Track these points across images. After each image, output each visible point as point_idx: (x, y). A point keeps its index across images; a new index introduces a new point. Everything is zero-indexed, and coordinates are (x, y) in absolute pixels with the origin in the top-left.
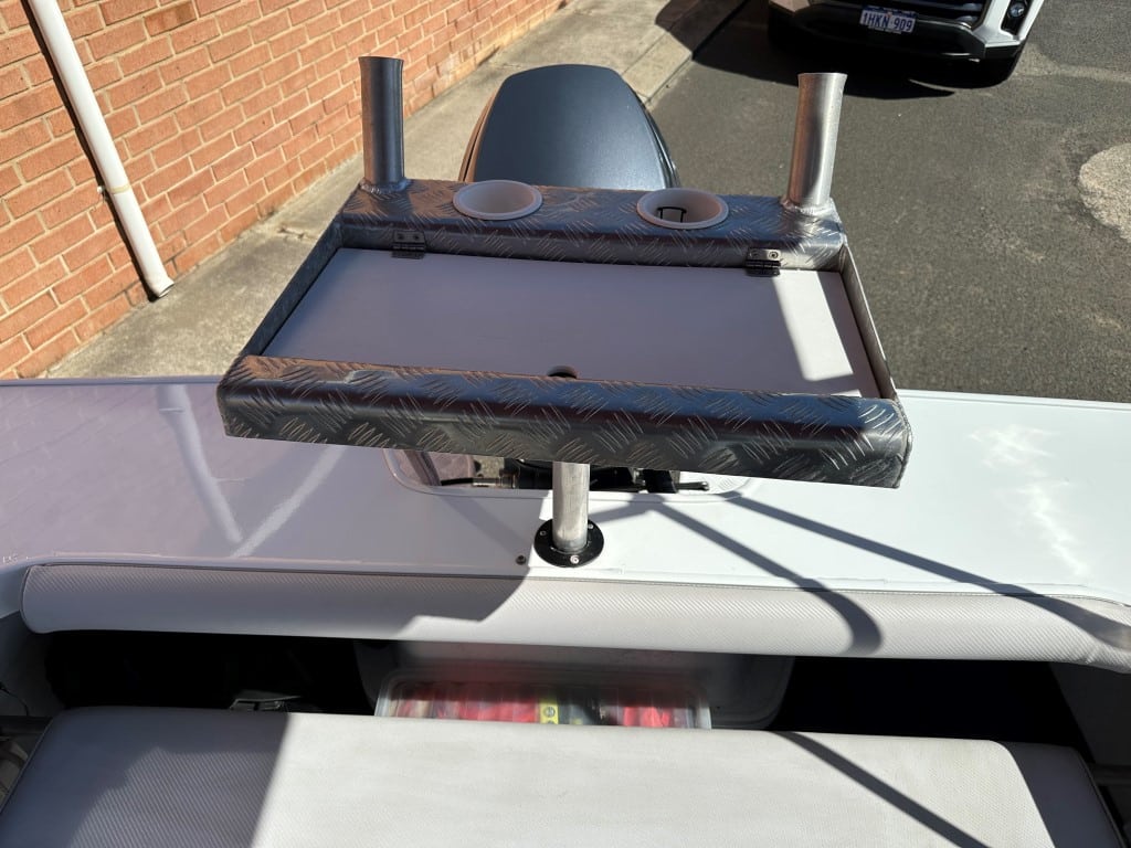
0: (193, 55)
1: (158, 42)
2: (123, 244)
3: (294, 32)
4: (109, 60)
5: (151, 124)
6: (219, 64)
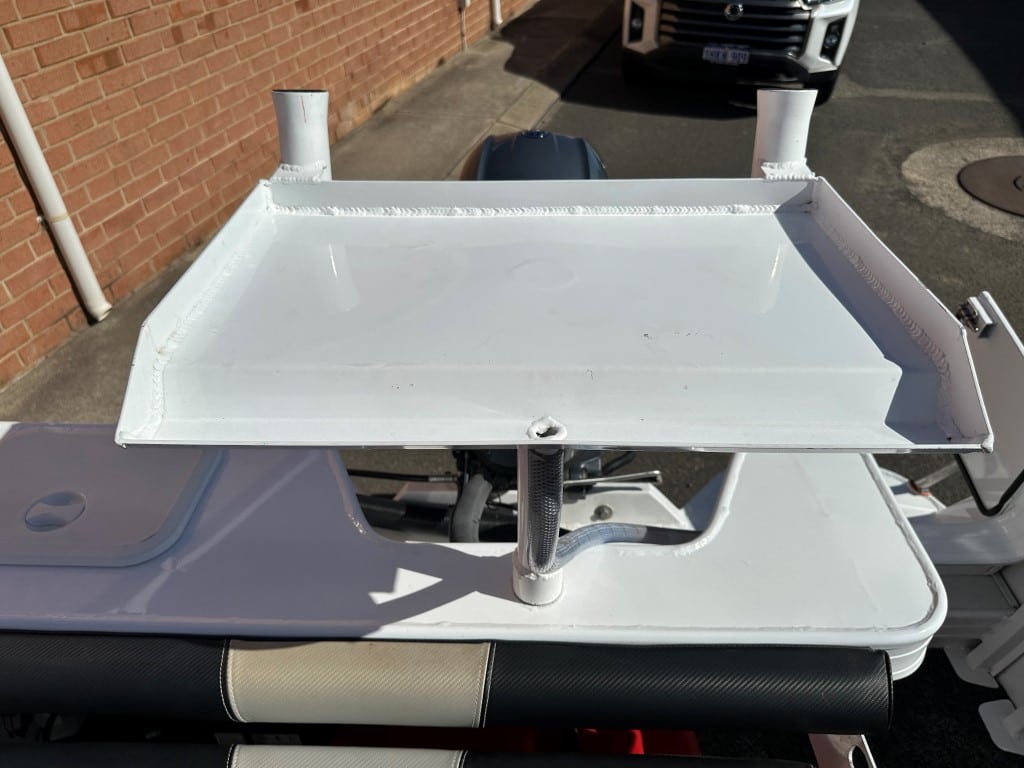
0: (121, 97)
1: (88, 84)
2: (62, 271)
3: (211, 79)
4: (44, 99)
5: (85, 158)
6: (145, 106)
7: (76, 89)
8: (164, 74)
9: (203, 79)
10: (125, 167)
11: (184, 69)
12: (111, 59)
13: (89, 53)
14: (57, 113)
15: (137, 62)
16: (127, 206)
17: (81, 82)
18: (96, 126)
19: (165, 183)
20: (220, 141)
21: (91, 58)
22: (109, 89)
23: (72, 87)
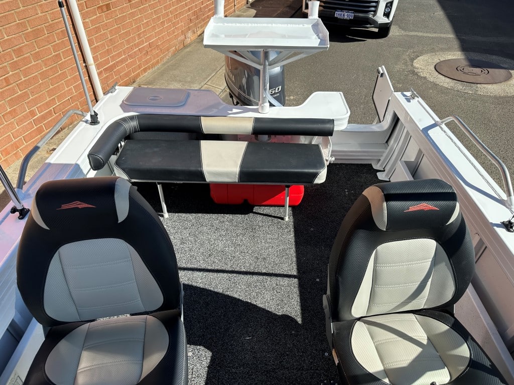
0: (111, 22)
1: (100, 16)
3: (140, 17)
4: (87, 20)
5: (98, 44)
6: (118, 26)
7: (97, 17)
8: (124, 14)
9: (138, 17)
10: (111, 48)
11: (131, 13)
12: (108, 7)
13: (101, 4)
14: (90, 26)
15: (116, 9)
16: (111, 63)
17: (98, 15)
18: (103, 32)
19: (124, 56)
20: (142, 42)
21: (102, 6)
22: (107, 18)
23: (96, 17)
